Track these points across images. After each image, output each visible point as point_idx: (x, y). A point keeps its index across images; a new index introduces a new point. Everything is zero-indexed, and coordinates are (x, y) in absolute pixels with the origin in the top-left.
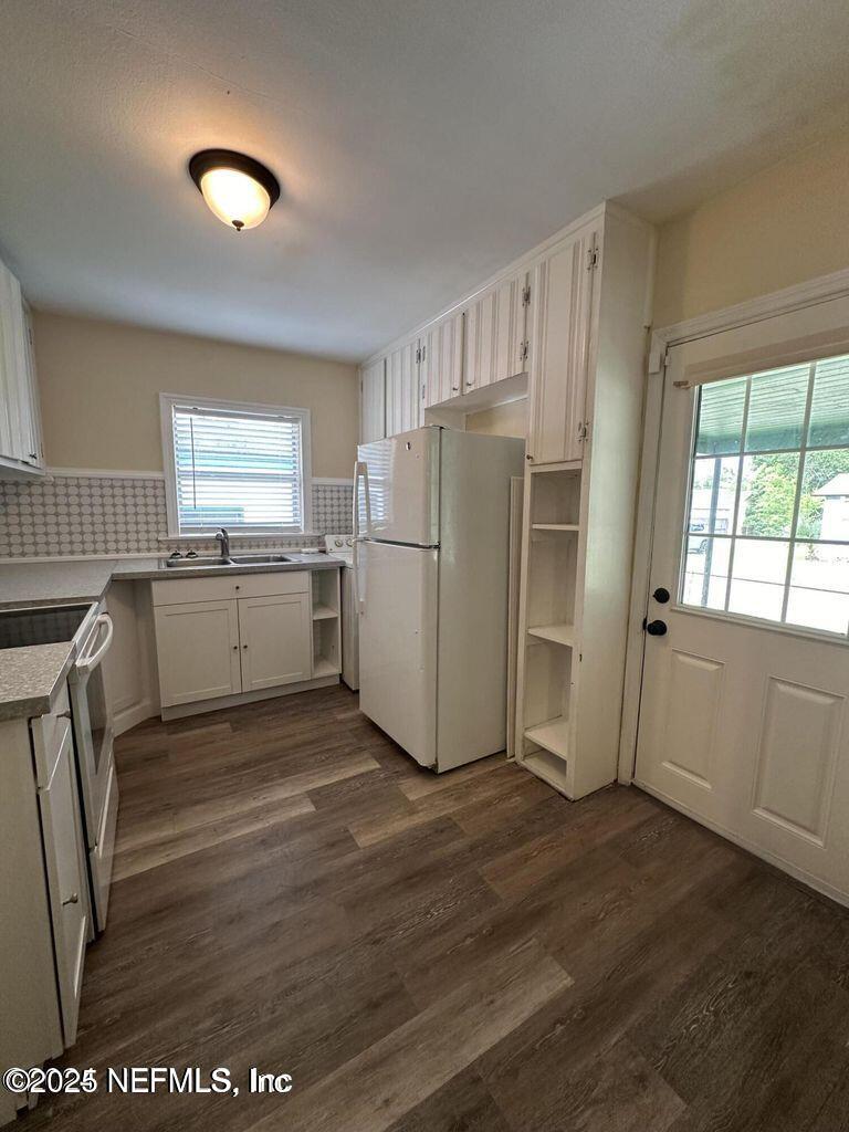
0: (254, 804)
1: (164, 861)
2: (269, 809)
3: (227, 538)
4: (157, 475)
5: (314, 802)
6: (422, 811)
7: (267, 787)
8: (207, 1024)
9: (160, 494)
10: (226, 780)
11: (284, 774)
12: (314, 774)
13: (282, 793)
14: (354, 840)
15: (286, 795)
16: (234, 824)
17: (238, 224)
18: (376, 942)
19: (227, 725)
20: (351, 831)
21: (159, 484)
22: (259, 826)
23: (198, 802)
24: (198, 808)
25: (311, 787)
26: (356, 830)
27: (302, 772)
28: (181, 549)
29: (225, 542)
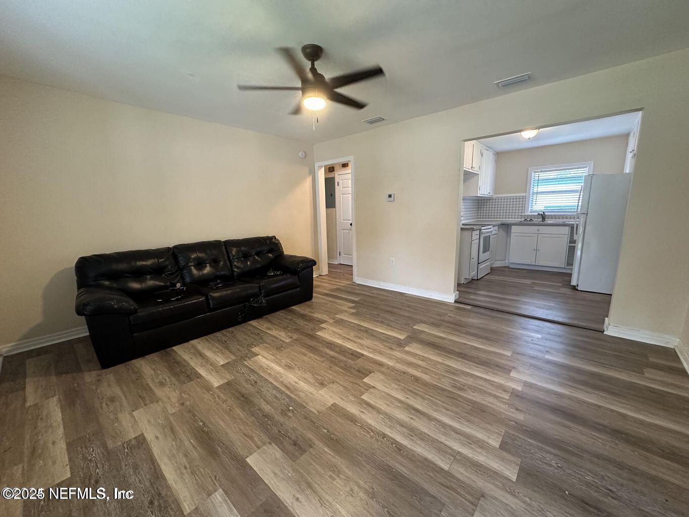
3: (545, 215)
4: (525, 194)
28: (528, 218)
29: (543, 216)
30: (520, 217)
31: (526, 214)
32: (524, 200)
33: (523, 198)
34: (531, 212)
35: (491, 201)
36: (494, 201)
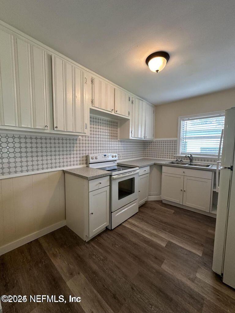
0: (155, 232)
1: (130, 227)
2: (156, 236)
3: (192, 157)
4: (176, 139)
5: (167, 245)
6: (195, 283)
7: (162, 231)
8: (102, 257)
9: (175, 144)
10: (157, 223)
11: (170, 232)
12: (176, 238)
13: (163, 235)
14: (162, 263)
15: (163, 237)
16: (146, 232)
17: (157, 71)
18: (132, 288)
19: (173, 211)
20: (165, 261)
21: (176, 141)
22: (149, 237)
23: (147, 222)
24: (146, 224)
25: (172, 241)
26: (166, 262)
27: (174, 235)
28: (179, 159)
29: (191, 158)
30: (173, 157)
31: (178, 155)
32: (176, 143)
33: (175, 142)
34: (182, 154)
35: (152, 143)
36: (154, 143)
